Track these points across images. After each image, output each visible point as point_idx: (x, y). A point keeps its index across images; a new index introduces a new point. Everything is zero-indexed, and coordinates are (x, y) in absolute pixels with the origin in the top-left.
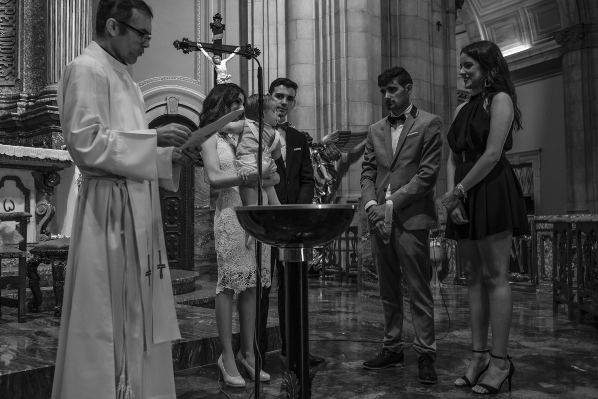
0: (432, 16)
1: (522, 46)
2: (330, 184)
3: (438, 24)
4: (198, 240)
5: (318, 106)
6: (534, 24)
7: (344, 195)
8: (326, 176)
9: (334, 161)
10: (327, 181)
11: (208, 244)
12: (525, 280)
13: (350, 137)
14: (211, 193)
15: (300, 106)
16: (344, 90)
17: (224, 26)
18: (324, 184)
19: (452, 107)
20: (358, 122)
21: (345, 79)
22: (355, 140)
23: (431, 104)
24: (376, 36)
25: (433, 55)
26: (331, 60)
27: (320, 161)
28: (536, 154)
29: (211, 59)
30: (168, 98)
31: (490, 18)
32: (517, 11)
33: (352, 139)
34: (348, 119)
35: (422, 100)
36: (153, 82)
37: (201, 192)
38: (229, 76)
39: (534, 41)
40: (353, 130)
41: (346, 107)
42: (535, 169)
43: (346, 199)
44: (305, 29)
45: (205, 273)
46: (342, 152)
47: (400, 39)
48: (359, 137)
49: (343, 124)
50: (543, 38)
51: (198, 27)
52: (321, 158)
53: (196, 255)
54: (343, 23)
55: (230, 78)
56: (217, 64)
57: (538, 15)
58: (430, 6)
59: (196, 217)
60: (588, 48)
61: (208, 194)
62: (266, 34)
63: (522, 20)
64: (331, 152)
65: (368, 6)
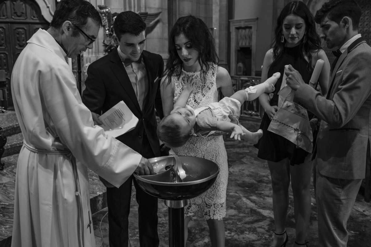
12: (257, 115)
13: (147, 16)
20: (152, 5)
22: (150, 19)
28: (254, 21)
33: (148, 18)
34: (145, 3)
40: (150, 12)
42: (254, 30)
48: (153, 16)
49: (142, 6)
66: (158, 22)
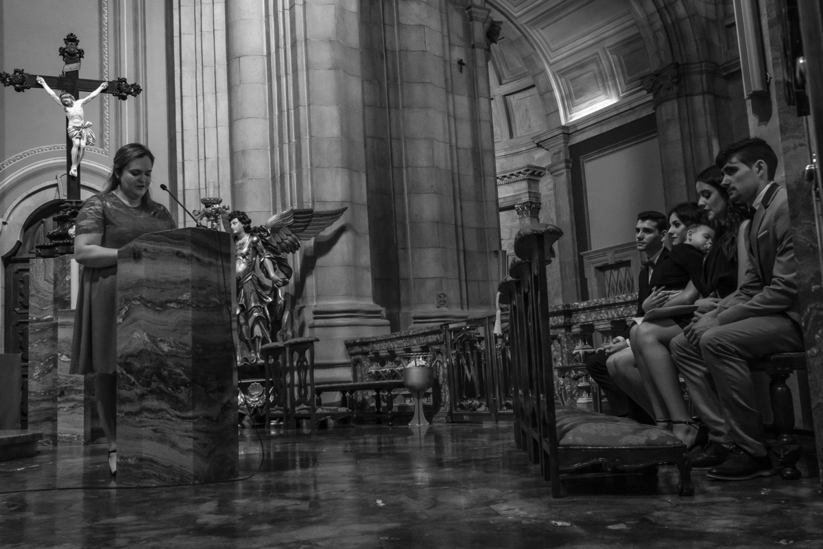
0: (450, 51)
1: (608, 101)
2: (279, 286)
3: (460, 63)
4: (33, 368)
5: (273, 178)
6: (620, 70)
7: (310, 304)
8: (272, 274)
9: (288, 253)
10: (275, 282)
11: (50, 374)
13: (312, 217)
14: (54, 297)
15: (247, 178)
16: (306, 153)
17: (81, 53)
18: (271, 285)
19: (486, 177)
20: (328, 196)
21: (308, 137)
22: (321, 222)
23: (453, 173)
24: (353, 75)
25: (454, 105)
26: (288, 110)
27: (263, 252)
29: (58, 98)
30: (59, 175)
31: (564, 65)
32: (597, 53)
33: (315, 221)
34: (312, 193)
35: (438, 167)
36: (37, 153)
37: (39, 295)
38: (88, 123)
39: (623, 93)
40: (318, 208)
41: (309, 175)
42: (635, 267)
43: (313, 309)
44: (253, 70)
45: (45, 420)
46: (300, 240)
47: (402, 84)
48: (326, 217)
50: (633, 88)
51: (105, 74)
52: (265, 248)
53: (31, 392)
54: (302, 58)
55: (89, 126)
56: (67, 105)
57: (623, 57)
58: (446, 39)
59: (32, 334)
60: (687, 95)
61: (51, 297)
62: (199, 79)
63: (604, 65)
64: (282, 239)
65: (337, 33)
66: (342, 230)
